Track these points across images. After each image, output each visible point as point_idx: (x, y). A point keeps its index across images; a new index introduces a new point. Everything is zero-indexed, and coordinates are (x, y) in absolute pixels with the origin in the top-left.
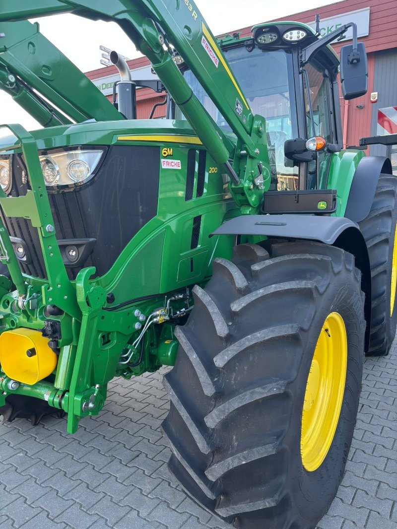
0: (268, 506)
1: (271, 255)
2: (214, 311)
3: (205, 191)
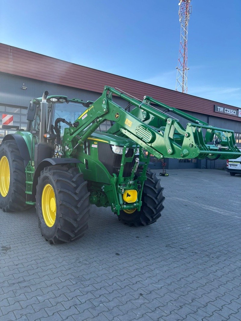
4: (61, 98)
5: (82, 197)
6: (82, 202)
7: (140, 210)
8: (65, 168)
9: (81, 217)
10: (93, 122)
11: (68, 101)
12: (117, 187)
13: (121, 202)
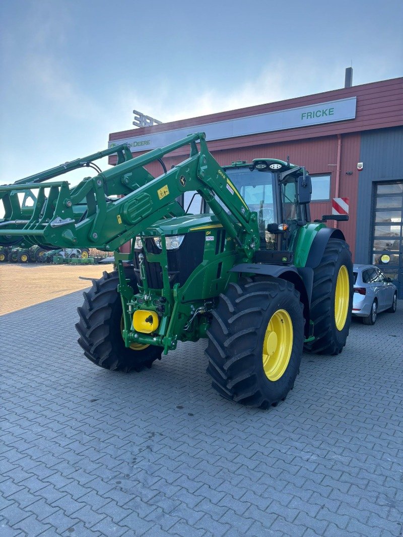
0: (247, 377)
1: (254, 281)
2: (229, 303)
3: (225, 249)
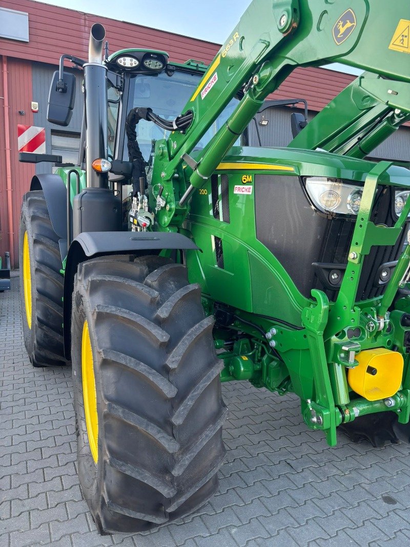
4: (148, 56)
5: (192, 384)
6: (189, 402)
7: (407, 421)
8: (137, 268)
9: (187, 463)
10: (239, 94)
11: (171, 68)
12: (327, 344)
13: (344, 399)
